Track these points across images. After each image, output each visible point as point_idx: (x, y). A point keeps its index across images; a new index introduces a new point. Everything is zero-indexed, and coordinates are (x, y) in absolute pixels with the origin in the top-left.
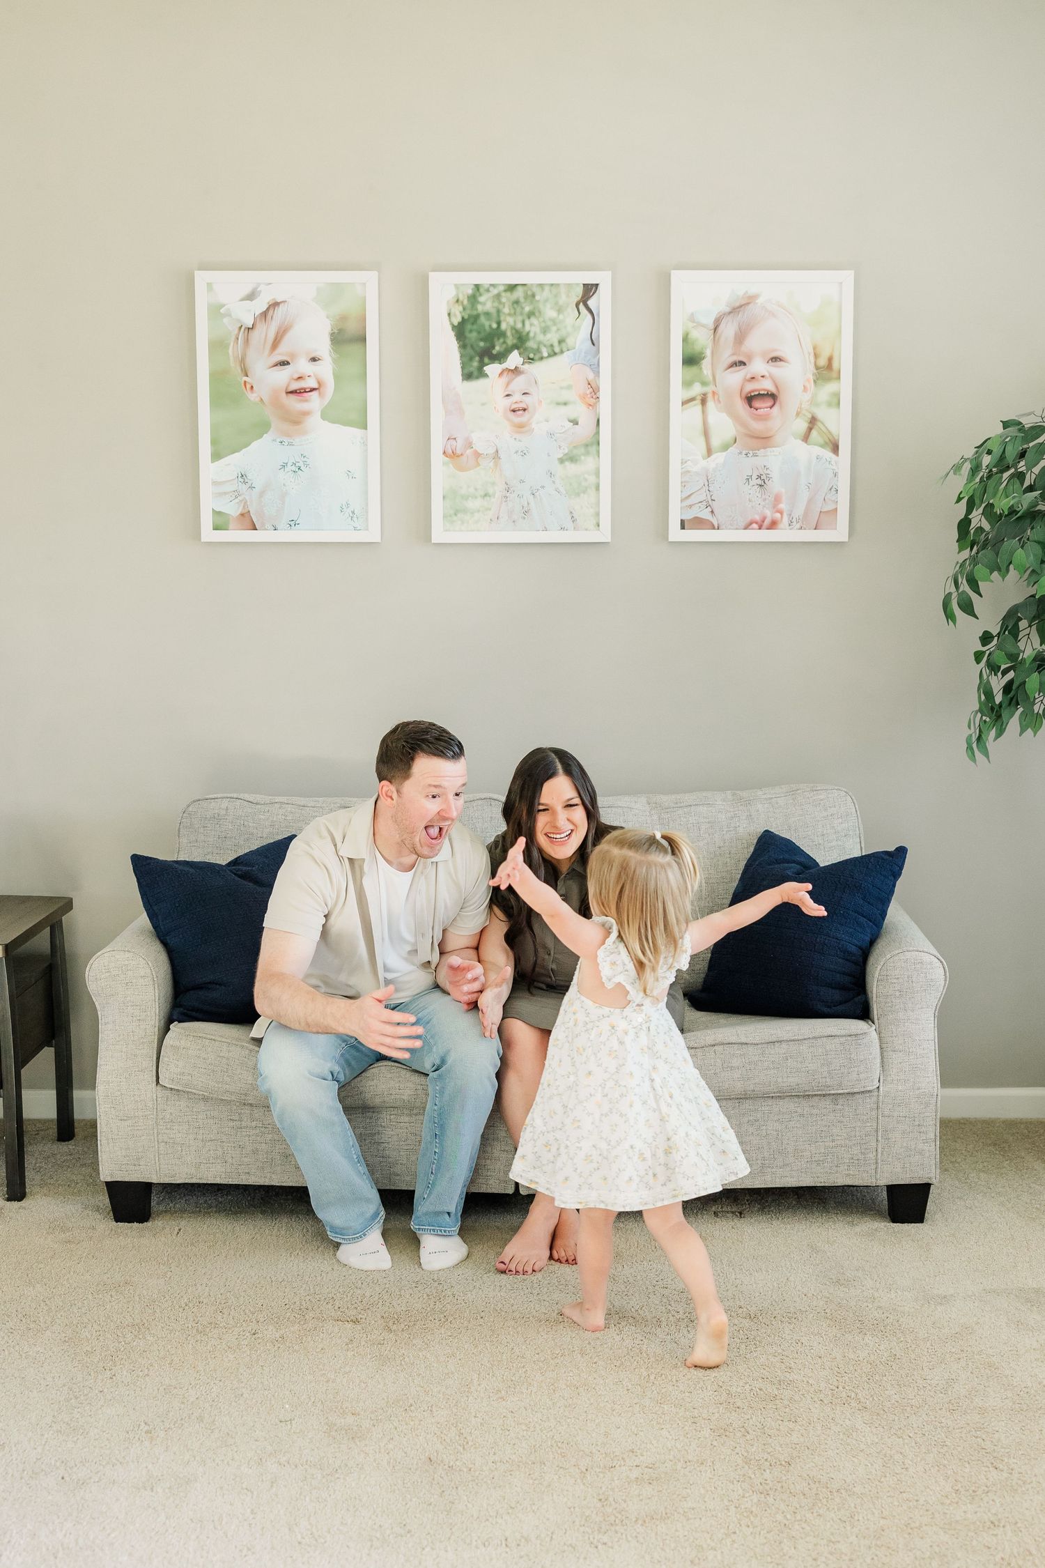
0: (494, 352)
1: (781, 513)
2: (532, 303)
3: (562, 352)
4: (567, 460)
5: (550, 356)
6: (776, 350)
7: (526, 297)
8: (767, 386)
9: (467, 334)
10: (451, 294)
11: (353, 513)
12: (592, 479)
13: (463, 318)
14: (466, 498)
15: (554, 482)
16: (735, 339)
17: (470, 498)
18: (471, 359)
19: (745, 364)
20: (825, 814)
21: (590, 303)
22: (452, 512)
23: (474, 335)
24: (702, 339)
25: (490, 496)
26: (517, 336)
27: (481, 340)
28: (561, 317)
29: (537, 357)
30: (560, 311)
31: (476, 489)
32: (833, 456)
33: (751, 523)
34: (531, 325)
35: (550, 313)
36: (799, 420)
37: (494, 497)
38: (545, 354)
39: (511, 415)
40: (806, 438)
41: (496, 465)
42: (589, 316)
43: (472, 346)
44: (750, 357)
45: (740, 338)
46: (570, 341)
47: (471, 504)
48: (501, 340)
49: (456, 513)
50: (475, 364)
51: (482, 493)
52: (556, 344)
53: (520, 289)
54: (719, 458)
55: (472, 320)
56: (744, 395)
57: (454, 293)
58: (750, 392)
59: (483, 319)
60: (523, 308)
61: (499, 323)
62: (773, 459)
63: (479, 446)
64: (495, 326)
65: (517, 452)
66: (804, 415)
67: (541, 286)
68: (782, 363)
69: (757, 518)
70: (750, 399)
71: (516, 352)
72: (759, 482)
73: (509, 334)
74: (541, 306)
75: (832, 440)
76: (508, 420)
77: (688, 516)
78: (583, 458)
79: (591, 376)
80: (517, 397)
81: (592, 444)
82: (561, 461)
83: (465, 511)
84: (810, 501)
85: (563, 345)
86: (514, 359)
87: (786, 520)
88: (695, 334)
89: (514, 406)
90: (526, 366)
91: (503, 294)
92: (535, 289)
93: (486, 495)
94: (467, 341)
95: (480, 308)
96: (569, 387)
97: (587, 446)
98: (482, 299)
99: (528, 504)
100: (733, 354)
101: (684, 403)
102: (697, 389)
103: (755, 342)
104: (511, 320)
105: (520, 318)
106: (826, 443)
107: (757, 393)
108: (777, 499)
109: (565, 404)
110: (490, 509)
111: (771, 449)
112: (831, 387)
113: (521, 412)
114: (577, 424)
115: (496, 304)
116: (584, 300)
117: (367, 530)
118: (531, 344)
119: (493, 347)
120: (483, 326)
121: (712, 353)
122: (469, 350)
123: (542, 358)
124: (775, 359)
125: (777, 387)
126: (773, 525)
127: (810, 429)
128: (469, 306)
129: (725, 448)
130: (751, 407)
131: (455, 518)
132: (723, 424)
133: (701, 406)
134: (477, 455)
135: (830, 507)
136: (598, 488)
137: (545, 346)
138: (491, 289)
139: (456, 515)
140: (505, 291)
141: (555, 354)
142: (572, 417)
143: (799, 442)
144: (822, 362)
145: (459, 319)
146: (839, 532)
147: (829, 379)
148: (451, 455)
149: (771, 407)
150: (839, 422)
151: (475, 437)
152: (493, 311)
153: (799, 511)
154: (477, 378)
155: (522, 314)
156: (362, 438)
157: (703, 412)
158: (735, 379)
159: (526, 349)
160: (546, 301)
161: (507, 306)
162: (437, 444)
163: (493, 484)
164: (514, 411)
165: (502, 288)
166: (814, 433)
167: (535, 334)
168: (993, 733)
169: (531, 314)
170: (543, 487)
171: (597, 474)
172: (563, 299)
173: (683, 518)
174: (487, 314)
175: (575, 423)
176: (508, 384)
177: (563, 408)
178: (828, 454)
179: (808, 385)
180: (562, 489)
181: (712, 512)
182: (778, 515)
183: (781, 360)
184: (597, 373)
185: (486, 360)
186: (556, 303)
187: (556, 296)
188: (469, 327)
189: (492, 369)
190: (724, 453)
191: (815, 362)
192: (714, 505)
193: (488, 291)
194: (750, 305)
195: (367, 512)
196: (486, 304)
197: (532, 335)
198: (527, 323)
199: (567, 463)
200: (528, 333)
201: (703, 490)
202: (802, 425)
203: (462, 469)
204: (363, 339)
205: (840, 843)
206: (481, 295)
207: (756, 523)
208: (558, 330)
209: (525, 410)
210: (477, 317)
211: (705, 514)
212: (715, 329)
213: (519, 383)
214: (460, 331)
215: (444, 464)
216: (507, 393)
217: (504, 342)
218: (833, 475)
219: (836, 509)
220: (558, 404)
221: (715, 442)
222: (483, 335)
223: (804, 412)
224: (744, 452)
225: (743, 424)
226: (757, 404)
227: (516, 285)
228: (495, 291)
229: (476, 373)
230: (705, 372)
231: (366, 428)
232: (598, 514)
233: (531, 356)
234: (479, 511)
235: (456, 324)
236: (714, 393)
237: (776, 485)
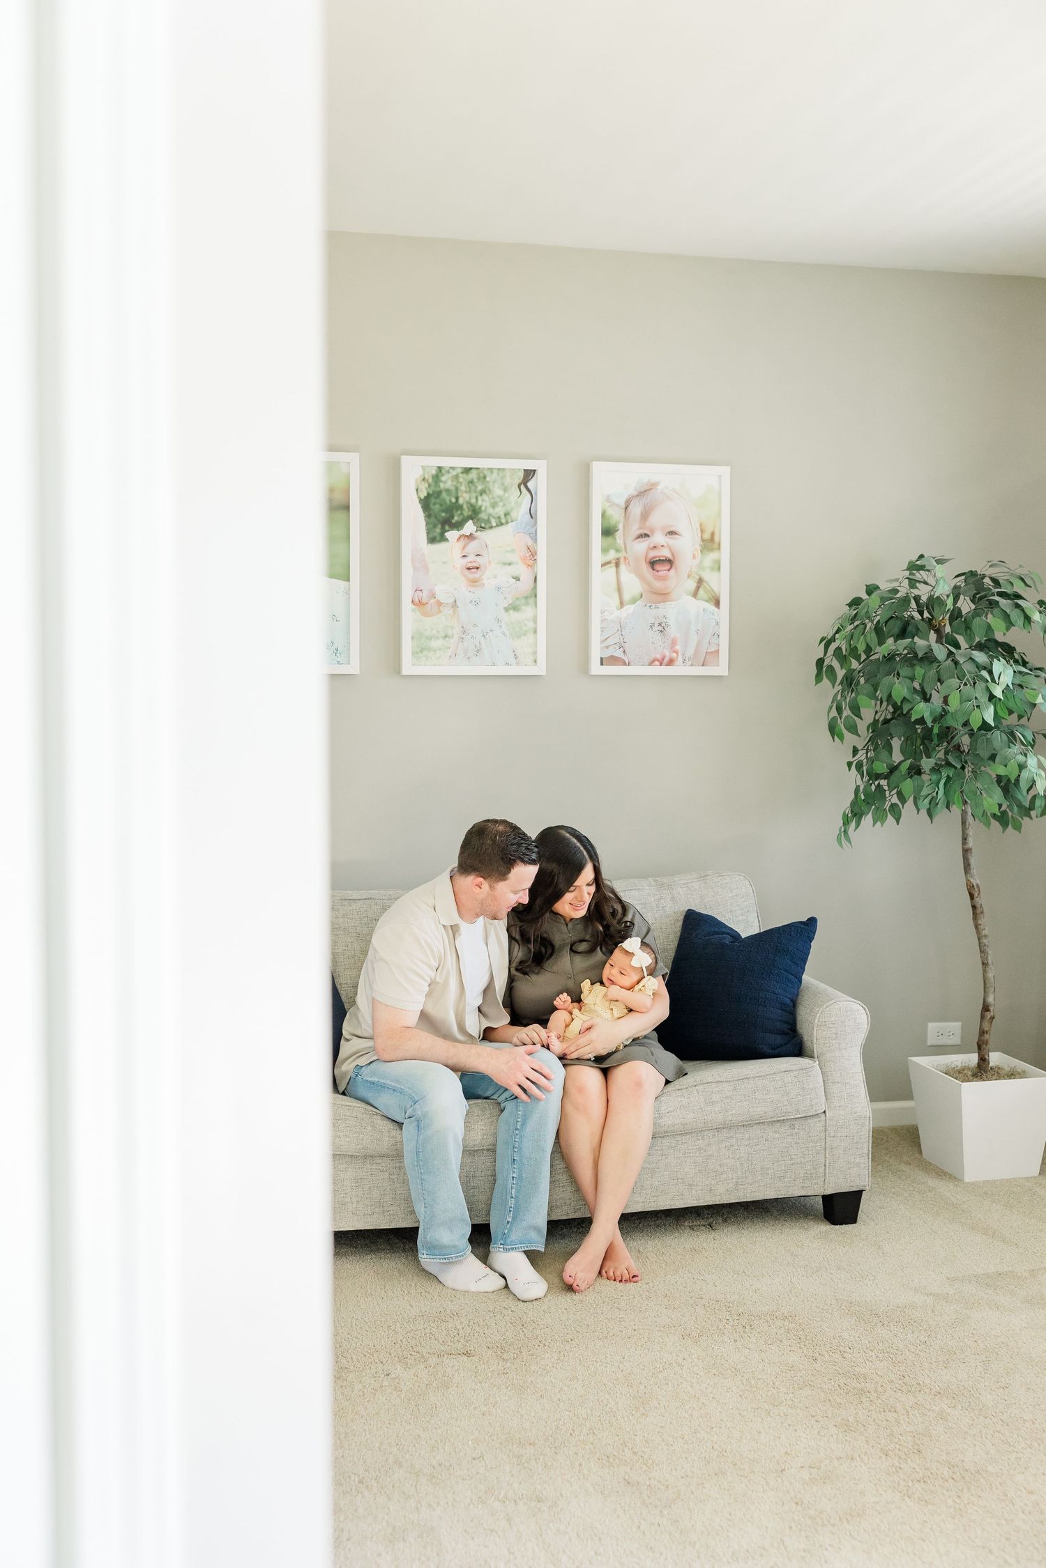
0: (453, 521)
1: (677, 653)
2: (483, 483)
3: (507, 523)
4: (511, 609)
5: (497, 526)
6: (672, 526)
7: (478, 479)
8: (665, 553)
9: (431, 506)
10: (419, 473)
11: (337, 650)
12: (531, 624)
13: (428, 493)
14: (429, 638)
15: (500, 627)
16: (642, 513)
17: (433, 639)
18: (435, 526)
19: (648, 536)
20: (731, 895)
21: (529, 484)
22: (418, 650)
23: (437, 507)
24: (616, 516)
25: (449, 637)
26: (471, 509)
27: (443, 511)
28: (507, 495)
29: (487, 526)
30: (505, 490)
31: (438, 632)
32: (716, 609)
33: (654, 661)
34: (483, 500)
35: (497, 491)
36: (689, 580)
37: (453, 638)
38: (494, 524)
39: (467, 572)
40: (695, 595)
41: (454, 613)
42: (529, 495)
43: (436, 517)
44: (653, 531)
45: (645, 516)
46: (513, 514)
47: (435, 644)
48: (459, 512)
49: (421, 651)
50: (438, 530)
51: (443, 635)
52: (502, 516)
53: (474, 471)
54: (629, 609)
55: (436, 495)
56: (648, 560)
57: (421, 472)
58: (653, 558)
59: (444, 495)
60: (476, 487)
61: (457, 498)
62: (670, 611)
63: (441, 597)
64: (454, 500)
65: (471, 602)
66: (694, 577)
67: (491, 470)
68: (677, 536)
69: (659, 656)
70: (653, 563)
71: (471, 521)
72: (660, 628)
73: (465, 507)
74: (491, 486)
75: (713, 594)
76: (465, 576)
77: (605, 655)
78: (523, 607)
79: (530, 543)
80: (471, 558)
81: (531, 597)
82: (507, 609)
83: (429, 649)
84: (699, 644)
85: (508, 517)
86: (469, 527)
87: (680, 659)
88: (610, 512)
89: (469, 565)
90: (479, 534)
91: (461, 475)
92: (486, 472)
93: (446, 637)
94: (431, 512)
95: (442, 485)
96: (513, 551)
97: (527, 598)
98: (443, 478)
99: (480, 644)
100: (640, 528)
101: (603, 565)
102: (612, 555)
103: (656, 520)
104: (466, 496)
105: (474, 495)
106: (710, 599)
107: (658, 559)
108: (674, 642)
109: (510, 564)
110: (449, 648)
111: (669, 603)
112: (713, 556)
113: (475, 570)
114: (519, 580)
115: (455, 483)
116: (525, 482)
117: (349, 664)
118: (483, 516)
119: (453, 517)
120: (444, 500)
121: (624, 526)
122: (433, 519)
123: (491, 527)
124: (672, 533)
125: (673, 555)
126: (671, 662)
127: (698, 588)
128: (433, 484)
129: (634, 601)
130: (653, 570)
131: (420, 655)
132: (632, 583)
133: (615, 568)
134: (439, 604)
135: (713, 649)
136: (535, 632)
137: (494, 517)
138: (451, 471)
139: (421, 652)
140: (462, 473)
141: (502, 524)
142: (515, 575)
143: (690, 597)
144: (707, 536)
145: (425, 494)
146: (721, 669)
147: (712, 550)
148: (418, 604)
149: (669, 570)
150: (720, 583)
151: (438, 590)
152: (453, 488)
153: (690, 652)
154: (440, 541)
155: (475, 491)
156: (345, 588)
157: (617, 573)
158: (641, 547)
159: (478, 520)
160: (495, 482)
161: (463, 485)
162: (407, 594)
163: (452, 627)
164: (469, 569)
165: (459, 471)
166: (701, 591)
167: (486, 508)
168: (853, 824)
169: (483, 492)
170: (491, 631)
171: (535, 620)
172: (508, 481)
173: (603, 656)
174: (448, 491)
175: (518, 579)
176: (464, 548)
177: (508, 568)
178: (711, 607)
179: (696, 553)
180: (507, 633)
181: (624, 652)
182: (674, 655)
183: (676, 534)
184: (535, 541)
185: (447, 528)
186: (503, 484)
187: (502, 478)
188: (433, 500)
189: (452, 535)
190: (634, 605)
191: (702, 537)
192: (626, 646)
193: (448, 472)
194: (653, 491)
195: (349, 649)
196: (447, 482)
197: (483, 508)
198: (480, 498)
199: (511, 612)
200: (480, 507)
201: (617, 635)
202: (692, 585)
203: (425, 614)
204: (347, 508)
205: (744, 917)
206: (443, 475)
207: (658, 661)
208: (504, 505)
209: (477, 568)
210: (439, 493)
211: (619, 654)
212: (626, 509)
213: (473, 546)
214: (426, 503)
215: (412, 610)
216: (464, 554)
217: (462, 514)
218: (714, 624)
219: (718, 650)
220: (504, 564)
221: (627, 597)
222: (444, 507)
223: (693, 574)
224: (648, 605)
225: (648, 584)
226: (657, 567)
227: (471, 468)
228: (454, 473)
229: (438, 538)
230: (618, 541)
231: (348, 580)
232: (535, 653)
233: (483, 525)
234: (440, 649)
235: (422, 497)
236: (625, 558)
237: (673, 631)
